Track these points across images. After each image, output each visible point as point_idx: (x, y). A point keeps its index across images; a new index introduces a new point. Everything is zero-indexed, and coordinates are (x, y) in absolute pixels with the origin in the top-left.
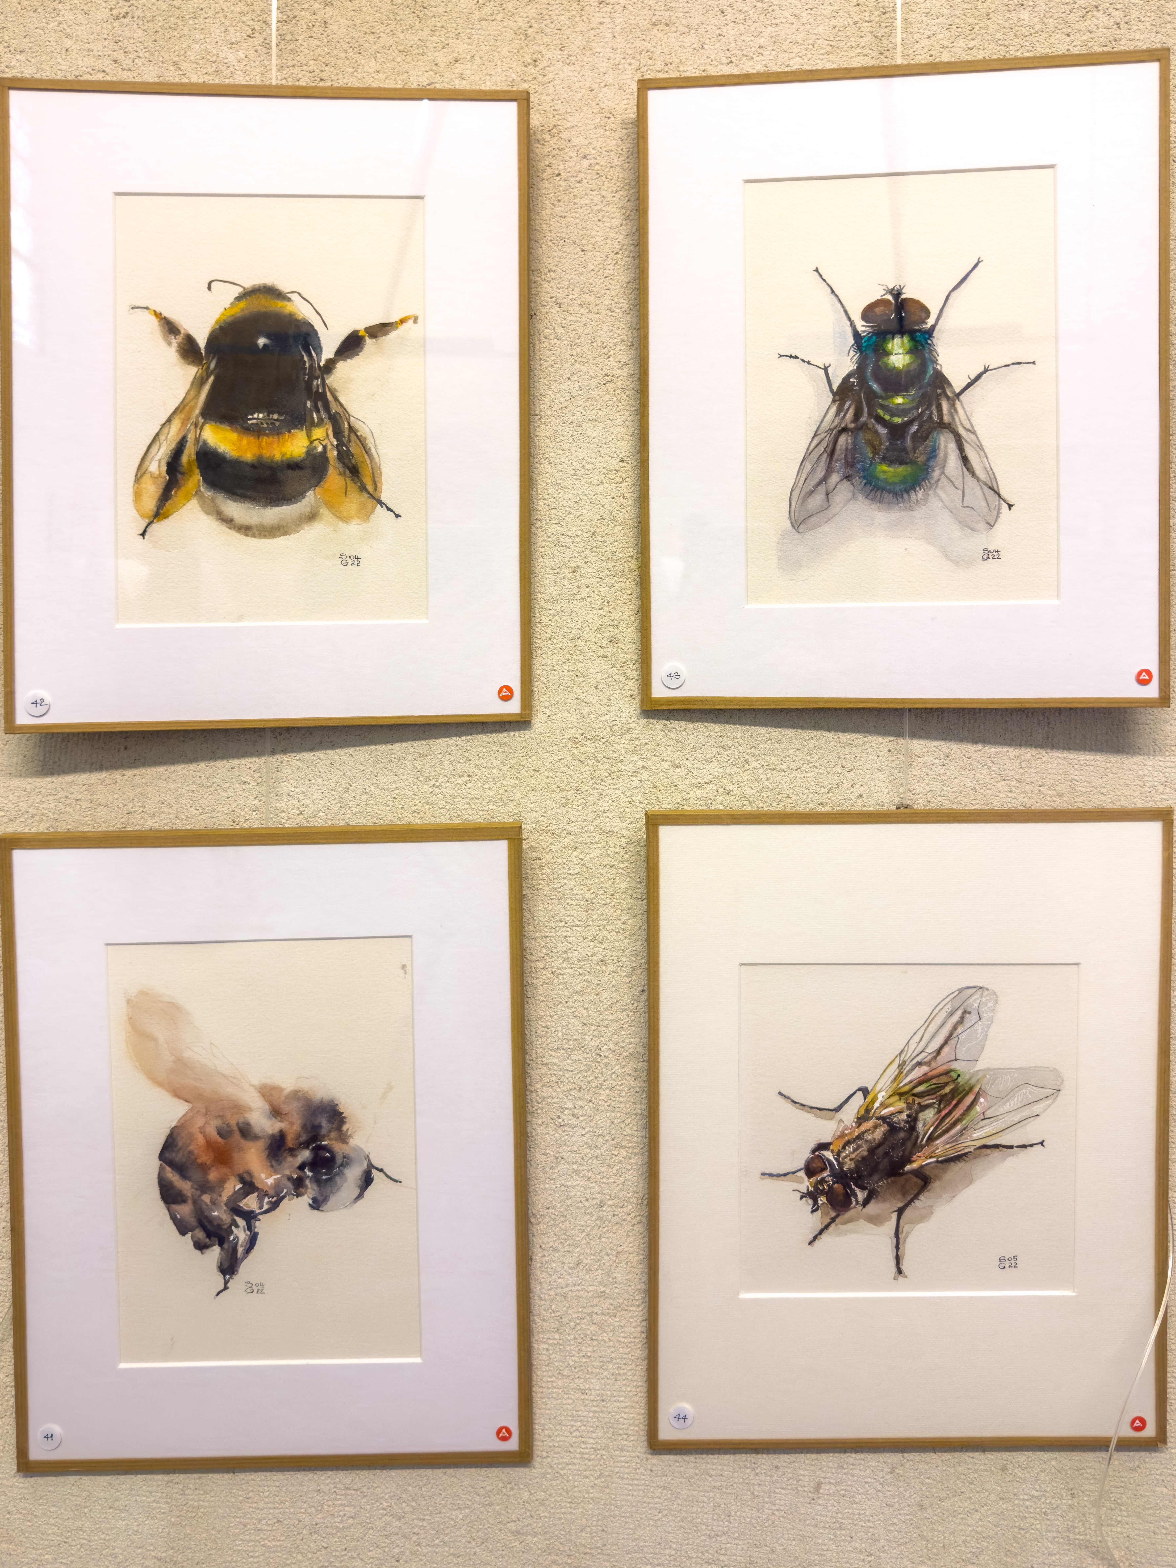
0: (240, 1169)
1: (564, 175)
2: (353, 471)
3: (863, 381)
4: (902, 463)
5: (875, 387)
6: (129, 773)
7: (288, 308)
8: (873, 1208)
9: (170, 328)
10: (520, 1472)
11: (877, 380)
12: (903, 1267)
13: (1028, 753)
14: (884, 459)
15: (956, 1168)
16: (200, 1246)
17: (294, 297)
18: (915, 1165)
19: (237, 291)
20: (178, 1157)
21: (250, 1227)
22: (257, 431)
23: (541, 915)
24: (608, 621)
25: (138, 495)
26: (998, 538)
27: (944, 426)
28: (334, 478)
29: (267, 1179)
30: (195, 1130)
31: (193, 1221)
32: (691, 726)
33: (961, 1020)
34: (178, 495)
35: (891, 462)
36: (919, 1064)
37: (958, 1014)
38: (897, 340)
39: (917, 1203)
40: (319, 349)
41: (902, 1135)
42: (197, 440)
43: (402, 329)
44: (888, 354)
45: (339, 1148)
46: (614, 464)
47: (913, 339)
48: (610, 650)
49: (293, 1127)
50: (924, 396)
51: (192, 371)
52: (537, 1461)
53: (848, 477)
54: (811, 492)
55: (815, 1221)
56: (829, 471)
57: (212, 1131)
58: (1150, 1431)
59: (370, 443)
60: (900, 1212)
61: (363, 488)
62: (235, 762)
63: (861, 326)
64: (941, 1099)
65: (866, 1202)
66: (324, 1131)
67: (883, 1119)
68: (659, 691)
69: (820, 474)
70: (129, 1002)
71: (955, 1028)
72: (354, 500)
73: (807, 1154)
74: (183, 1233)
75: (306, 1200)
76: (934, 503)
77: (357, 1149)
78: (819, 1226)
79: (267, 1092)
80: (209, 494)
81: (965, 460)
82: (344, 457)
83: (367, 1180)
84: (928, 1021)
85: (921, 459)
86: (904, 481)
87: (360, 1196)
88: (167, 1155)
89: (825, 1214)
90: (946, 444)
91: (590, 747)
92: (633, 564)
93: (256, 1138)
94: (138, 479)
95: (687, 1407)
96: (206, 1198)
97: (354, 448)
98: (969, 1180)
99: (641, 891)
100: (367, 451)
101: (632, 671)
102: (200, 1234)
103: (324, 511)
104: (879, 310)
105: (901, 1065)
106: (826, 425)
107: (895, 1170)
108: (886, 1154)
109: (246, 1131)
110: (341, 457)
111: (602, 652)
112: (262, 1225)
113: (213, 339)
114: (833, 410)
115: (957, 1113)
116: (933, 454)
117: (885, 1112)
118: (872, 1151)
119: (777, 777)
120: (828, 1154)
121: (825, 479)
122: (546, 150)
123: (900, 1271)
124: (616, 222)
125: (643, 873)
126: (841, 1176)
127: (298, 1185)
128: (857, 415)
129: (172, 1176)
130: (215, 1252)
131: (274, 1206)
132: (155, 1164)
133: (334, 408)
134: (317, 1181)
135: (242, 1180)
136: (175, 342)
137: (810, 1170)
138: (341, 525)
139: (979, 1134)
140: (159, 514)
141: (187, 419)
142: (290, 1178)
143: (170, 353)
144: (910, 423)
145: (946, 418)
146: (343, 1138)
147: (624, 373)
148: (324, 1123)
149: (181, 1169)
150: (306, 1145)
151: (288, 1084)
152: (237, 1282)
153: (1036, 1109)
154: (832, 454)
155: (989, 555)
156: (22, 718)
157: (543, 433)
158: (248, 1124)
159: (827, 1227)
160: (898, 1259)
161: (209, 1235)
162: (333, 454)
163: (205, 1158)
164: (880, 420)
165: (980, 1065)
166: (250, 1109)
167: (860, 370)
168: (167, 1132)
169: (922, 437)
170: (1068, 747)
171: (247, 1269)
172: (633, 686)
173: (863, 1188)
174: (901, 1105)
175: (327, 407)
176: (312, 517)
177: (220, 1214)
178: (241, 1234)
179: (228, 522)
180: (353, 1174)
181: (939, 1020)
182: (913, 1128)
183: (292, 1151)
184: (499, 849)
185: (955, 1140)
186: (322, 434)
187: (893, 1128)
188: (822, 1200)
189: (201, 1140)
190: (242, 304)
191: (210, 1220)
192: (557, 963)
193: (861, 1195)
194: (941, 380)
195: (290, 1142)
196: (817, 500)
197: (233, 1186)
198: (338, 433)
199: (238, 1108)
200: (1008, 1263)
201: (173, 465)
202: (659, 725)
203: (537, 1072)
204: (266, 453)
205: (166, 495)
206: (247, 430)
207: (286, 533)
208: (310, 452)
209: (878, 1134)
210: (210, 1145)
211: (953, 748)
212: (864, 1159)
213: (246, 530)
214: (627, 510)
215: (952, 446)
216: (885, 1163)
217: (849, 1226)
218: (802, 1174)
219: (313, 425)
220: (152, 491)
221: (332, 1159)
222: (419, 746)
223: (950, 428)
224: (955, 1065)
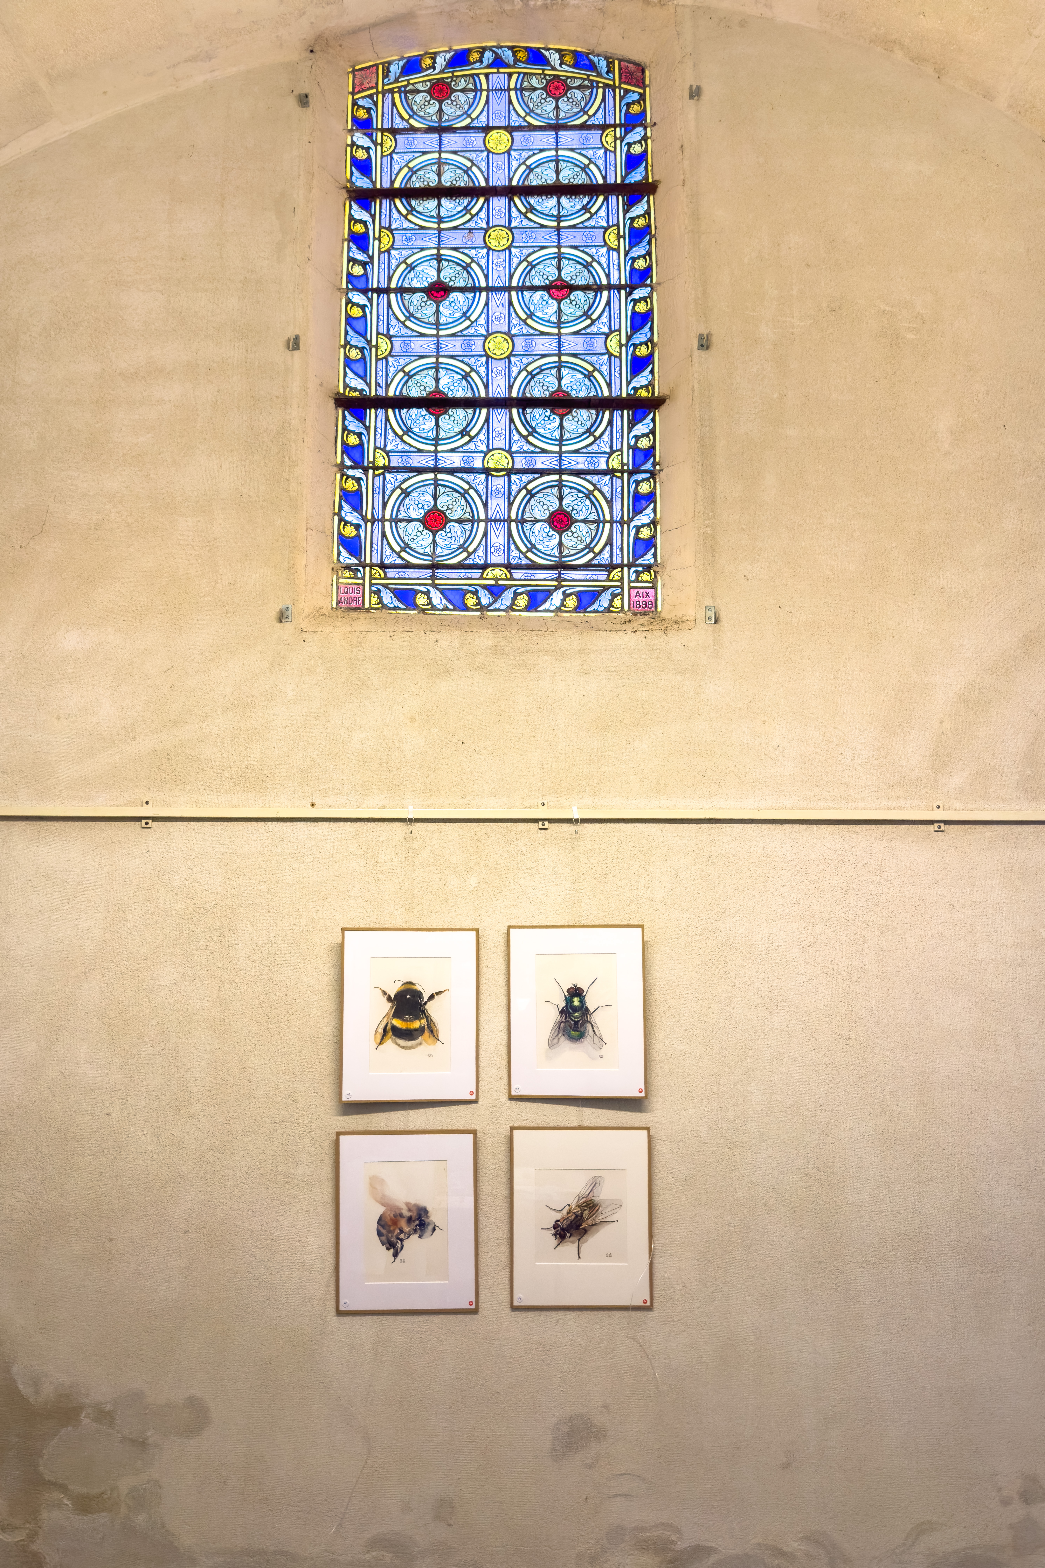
0: (399, 1227)
1: (488, 948)
2: (431, 1031)
3: (567, 1009)
4: (578, 1031)
5: (570, 1010)
6: (368, 1115)
7: (415, 987)
8: (571, 1239)
9: (384, 993)
10: (475, 1316)
11: (571, 1009)
12: (581, 1256)
13: (614, 1112)
14: (573, 1030)
15: (595, 1227)
16: (388, 1249)
17: (417, 984)
18: (583, 1227)
19: (402, 983)
20: (382, 1223)
21: (402, 1243)
22: (406, 1021)
23: (481, 1157)
24: (499, 1073)
25: (375, 1038)
26: (602, 1053)
27: (588, 1021)
28: (427, 1033)
29: (407, 1229)
30: (387, 1215)
31: (386, 1241)
32: (522, 1103)
33: (595, 1185)
34: (386, 1038)
35: (575, 1031)
36: (584, 1198)
37: (594, 1184)
38: (576, 998)
39: (584, 1237)
40: (423, 999)
41: (579, 1218)
42: (391, 1023)
43: (445, 993)
44: (574, 1002)
45: (427, 1220)
46: (501, 1029)
47: (580, 998)
48: (500, 1081)
49: (414, 1214)
50: (583, 1014)
51: (390, 1004)
52: (480, 1313)
53: (564, 1035)
54: (554, 1038)
55: (556, 1242)
56: (559, 1033)
57: (392, 1216)
58: (648, 1304)
59: (436, 1024)
60: (579, 1240)
61: (434, 1036)
62: (397, 1112)
63: (567, 994)
64: (590, 1208)
65: (570, 1237)
66: (422, 1215)
67: (574, 1213)
68: (513, 1093)
69: (556, 1034)
70: (370, 1178)
71: (593, 1187)
72: (431, 1040)
73: (553, 1223)
74: (383, 1245)
75: (417, 1235)
76: (586, 1042)
77: (431, 1221)
78: (557, 1244)
79: (407, 1204)
80: (394, 1038)
81: (594, 1031)
82: (429, 1027)
83: (434, 1230)
84: (586, 1185)
85: (582, 1030)
86: (578, 1036)
87: (432, 1234)
88: (380, 1222)
89: (559, 1240)
90: (589, 1026)
91: (495, 1109)
92: (506, 1057)
93: (404, 1217)
94: (375, 1034)
95: (521, 1296)
96: (390, 1235)
97: (432, 1025)
98: (597, 1231)
99: (508, 1150)
100: (435, 1026)
101: (506, 1087)
102: (388, 1245)
103: (424, 1042)
104: (571, 990)
105: (579, 1198)
106: (557, 1020)
107: (577, 1227)
108: (575, 1223)
109: (401, 1215)
110: (428, 1028)
111: (498, 1082)
112: (405, 1243)
113: (396, 996)
114: (559, 1017)
115: (594, 1212)
116: (586, 1028)
117: (574, 1211)
118: (571, 1222)
119: (546, 1118)
120: (559, 1223)
121: (558, 1035)
122: (482, 941)
123: (579, 1257)
124: (501, 962)
125: (509, 1145)
126: (563, 1229)
127: (415, 1231)
128: (566, 1018)
129: (381, 1229)
130: (392, 1251)
131: (409, 1237)
132: (376, 1225)
133: (427, 1014)
134: (420, 1229)
135: (400, 1230)
136: (386, 997)
137: (554, 1227)
138: (428, 1046)
139: (600, 1218)
140: (381, 1043)
141: (388, 1017)
142: (413, 1229)
143: (385, 999)
144: (579, 1021)
145: (589, 1020)
146: (428, 1217)
147: (504, 1003)
148: (423, 1213)
149: (383, 1226)
150: (418, 1219)
151: (413, 1202)
152: (398, 1259)
153: (616, 1211)
154: (559, 1028)
155: (601, 1057)
156: (344, 1099)
157: (481, 1020)
158: (402, 1213)
159: (559, 1244)
160: (579, 1254)
161: (390, 1245)
162: (426, 1027)
163: (390, 1223)
164: (572, 1019)
165: (600, 1198)
166: (402, 1209)
167: (566, 1006)
168: (379, 1216)
169: (582, 1025)
170: (625, 1110)
171: (401, 1255)
172: (506, 1091)
173: (569, 1233)
174: (579, 1209)
175: (425, 1014)
176: (421, 1044)
177: (394, 1239)
178: (399, 1245)
179: (399, 1045)
180: (430, 1228)
181: (589, 1186)
182: (582, 1216)
183: (414, 1221)
184: (471, 1136)
185: (594, 1219)
186: (424, 1021)
187: (577, 1216)
188: (558, 1236)
189: (389, 1218)
190: (403, 986)
191: (391, 1241)
192: (485, 1170)
193: (568, 1235)
194: (587, 1010)
195: (413, 1219)
196: (555, 1041)
197: (397, 1231)
198: (428, 1021)
199: (400, 1209)
200: (609, 1255)
201: (385, 1030)
202: (513, 1102)
203: (480, 1201)
204: (409, 1027)
205: (382, 1038)
206: (404, 1020)
207: (414, 1048)
208: (420, 1026)
209: (573, 1217)
210: (391, 1219)
211: (593, 1110)
212: (569, 1224)
213: (403, 1047)
214: (505, 1042)
215: (591, 1027)
216: (574, 1226)
217: (566, 1244)
218: (552, 1229)
219: (421, 1019)
220: (379, 1037)
221: (425, 1223)
222: (447, 1108)
223: (590, 1022)
224: (593, 1198)
